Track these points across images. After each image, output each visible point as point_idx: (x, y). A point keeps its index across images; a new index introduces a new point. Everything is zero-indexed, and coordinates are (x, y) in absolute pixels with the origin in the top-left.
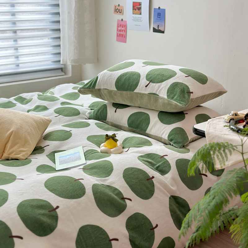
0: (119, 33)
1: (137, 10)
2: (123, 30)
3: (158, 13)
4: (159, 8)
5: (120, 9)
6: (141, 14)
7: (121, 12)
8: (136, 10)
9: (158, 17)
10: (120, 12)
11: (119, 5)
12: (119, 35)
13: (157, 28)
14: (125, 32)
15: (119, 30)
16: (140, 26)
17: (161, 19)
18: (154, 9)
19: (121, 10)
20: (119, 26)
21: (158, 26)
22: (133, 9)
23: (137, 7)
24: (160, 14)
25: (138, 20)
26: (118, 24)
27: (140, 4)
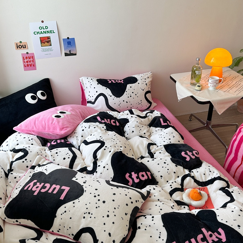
0: (27, 63)
1: (46, 43)
2: (31, 61)
3: (68, 42)
4: (68, 38)
5: (23, 45)
6: (51, 45)
9: (68, 45)
10: (24, 47)
11: (21, 42)
12: (26, 66)
13: (69, 53)
14: (33, 62)
15: (25, 62)
16: (50, 54)
17: (72, 46)
18: (63, 39)
19: (25, 45)
20: (25, 58)
21: (70, 51)
22: (41, 43)
23: (46, 41)
24: (70, 42)
25: (48, 50)
26: (23, 57)
27: (49, 38)
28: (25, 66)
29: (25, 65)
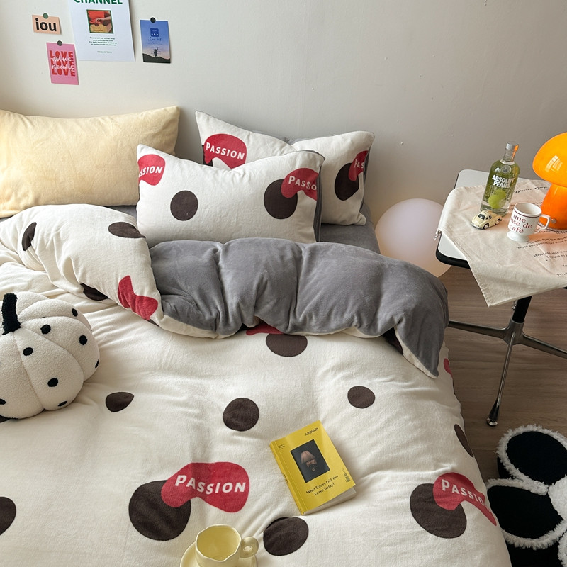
1: (101, 26)
2: (67, 62)
4: (153, 19)
5: (50, 24)
6: (111, 32)
7: (55, 30)
9: (152, 36)
10: (53, 28)
11: (46, 16)
12: (56, 71)
14: (71, 64)
15: (55, 63)
16: (110, 52)
17: (160, 39)
18: (141, 21)
19: (54, 24)
20: (54, 54)
21: (155, 51)
22: (90, 24)
23: (100, 21)
24: (157, 31)
25: (104, 43)
26: (51, 52)
27: (107, 14)
28: (53, 72)
29: (53, 70)
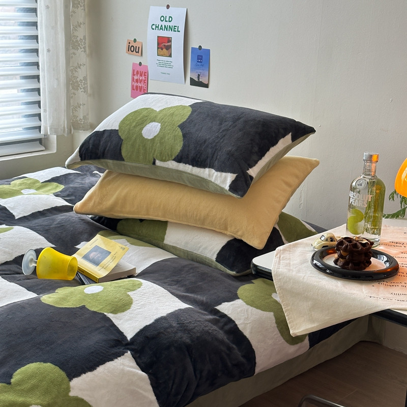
0: (136, 84)
1: (164, 50)
2: (142, 80)
3: (198, 56)
4: (200, 47)
5: (136, 47)
6: (170, 56)
7: (138, 52)
8: (162, 49)
9: (198, 62)
11: (135, 40)
12: (135, 88)
14: (145, 83)
15: (135, 81)
16: (169, 74)
17: (203, 65)
18: (192, 48)
19: (139, 47)
20: (135, 73)
21: (199, 75)
22: (158, 48)
23: (164, 45)
24: (201, 58)
25: (165, 65)
26: (134, 71)
27: (169, 40)
29: (133, 86)
